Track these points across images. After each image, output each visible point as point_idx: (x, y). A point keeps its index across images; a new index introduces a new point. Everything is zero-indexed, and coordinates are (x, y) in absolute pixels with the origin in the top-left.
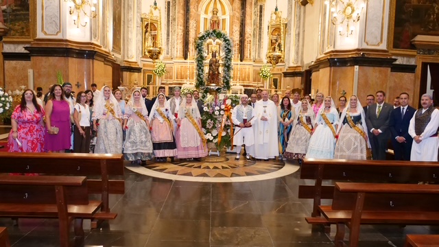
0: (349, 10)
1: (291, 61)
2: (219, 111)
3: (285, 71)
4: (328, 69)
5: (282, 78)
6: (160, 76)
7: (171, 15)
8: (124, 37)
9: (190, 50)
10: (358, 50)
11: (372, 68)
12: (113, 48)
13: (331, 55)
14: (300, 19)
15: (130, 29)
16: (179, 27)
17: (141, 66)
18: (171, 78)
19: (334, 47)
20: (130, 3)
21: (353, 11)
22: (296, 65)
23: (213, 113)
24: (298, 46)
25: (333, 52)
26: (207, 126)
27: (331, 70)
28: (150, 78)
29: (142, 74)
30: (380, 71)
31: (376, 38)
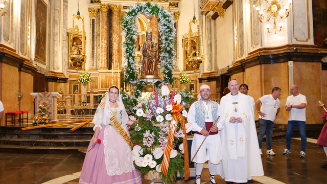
0: (275, 8)
1: (205, 68)
2: (164, 115)
3: (200, 77)
4: (258, 67)
5: (198, 84)
6: (85, 85)
7: (95, 31)
8: (49, 49)
9: (114, 61)
10: (288, 46)
11: (304, 63)
12: (36, 57)
13: (260, 53)
14: (211, 31)
15: (56, 42)
16: (103, 41)
17: (66, 77)
18: (96, 87)
19: (261, 45)
20: (56, 19)
21: (279, 8)
22: (210, 72)
23: (154, 118)
24: (211, 55)
25: (260, 50)
26: (144, 141)
27: (261, 68)
28: (76, 87)
29: (68, 84)
30: (313, 66)
31: (304, 34)
